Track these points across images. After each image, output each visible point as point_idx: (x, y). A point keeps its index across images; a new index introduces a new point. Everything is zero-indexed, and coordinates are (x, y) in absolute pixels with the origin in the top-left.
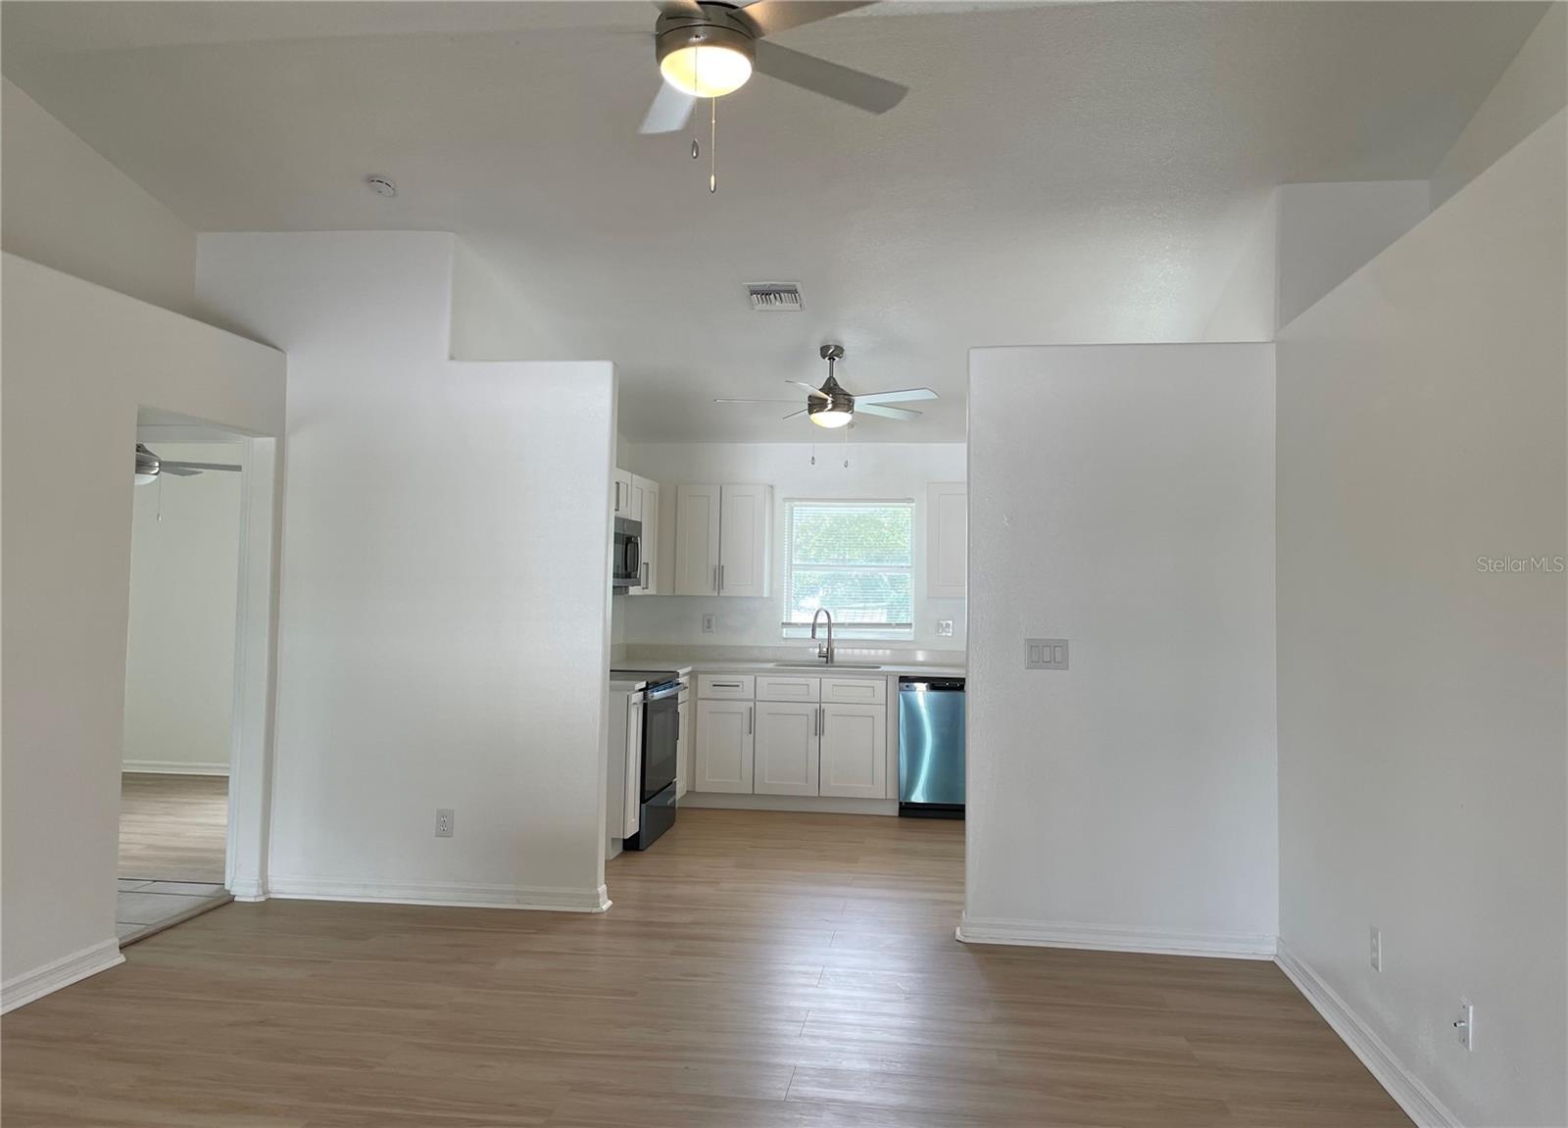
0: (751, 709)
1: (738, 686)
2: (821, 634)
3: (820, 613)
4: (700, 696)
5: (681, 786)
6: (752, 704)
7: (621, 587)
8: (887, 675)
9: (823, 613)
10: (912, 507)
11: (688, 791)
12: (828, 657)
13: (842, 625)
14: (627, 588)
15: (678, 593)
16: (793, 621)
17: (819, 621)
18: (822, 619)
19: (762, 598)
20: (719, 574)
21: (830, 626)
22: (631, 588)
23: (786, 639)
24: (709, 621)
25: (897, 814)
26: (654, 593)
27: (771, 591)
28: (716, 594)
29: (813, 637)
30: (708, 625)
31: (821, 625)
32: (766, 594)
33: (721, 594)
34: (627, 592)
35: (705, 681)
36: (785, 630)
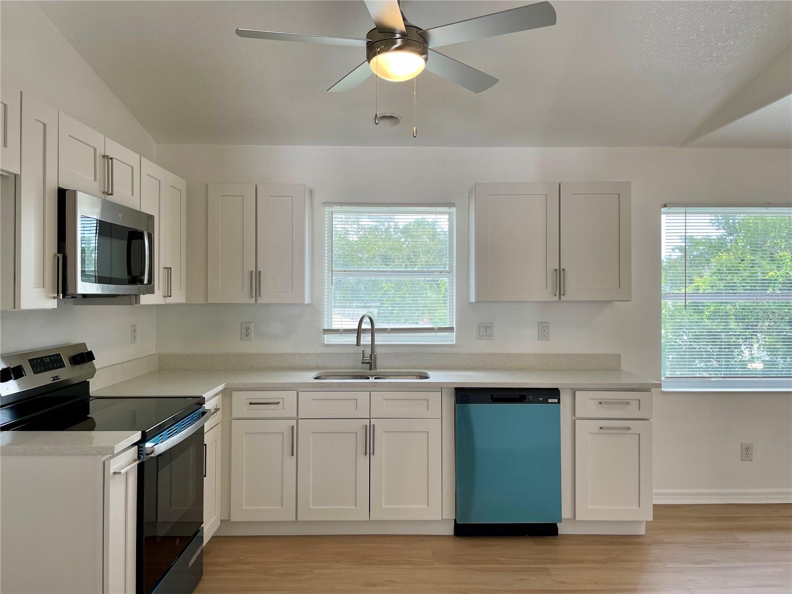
0: (293, 427)
1: (278, 403)
2: (366, 339)
3: (364, 320)
4: (234, 416)
5: (210, 527)
6: (294, 423)
7: (130, 295)
8: (440, 387)
9: (367, 320)
10: (450, 214)
11: (222, 521)
12: (370, 362)
13: (384, 330)
14: (137, 296)
15: (210, 301)
16: (335, 327)
17: (364, 326)
18: (366, 326)
19: (303, 304)
20: (256, 280)
21: (373, 331)
22: (142, 296)
23: (328, 345)
24: (247, 329)
25: (453, 534)
26: (182, 300)
27: (312, 297)
28: (253, 301)
29: (358, 344)
30: (246, 333)
31: (365, 330)
32: (307, 301)
33: (259, 302)
34: (137, 301)
35: (240, 400)
36: (326, 336)
